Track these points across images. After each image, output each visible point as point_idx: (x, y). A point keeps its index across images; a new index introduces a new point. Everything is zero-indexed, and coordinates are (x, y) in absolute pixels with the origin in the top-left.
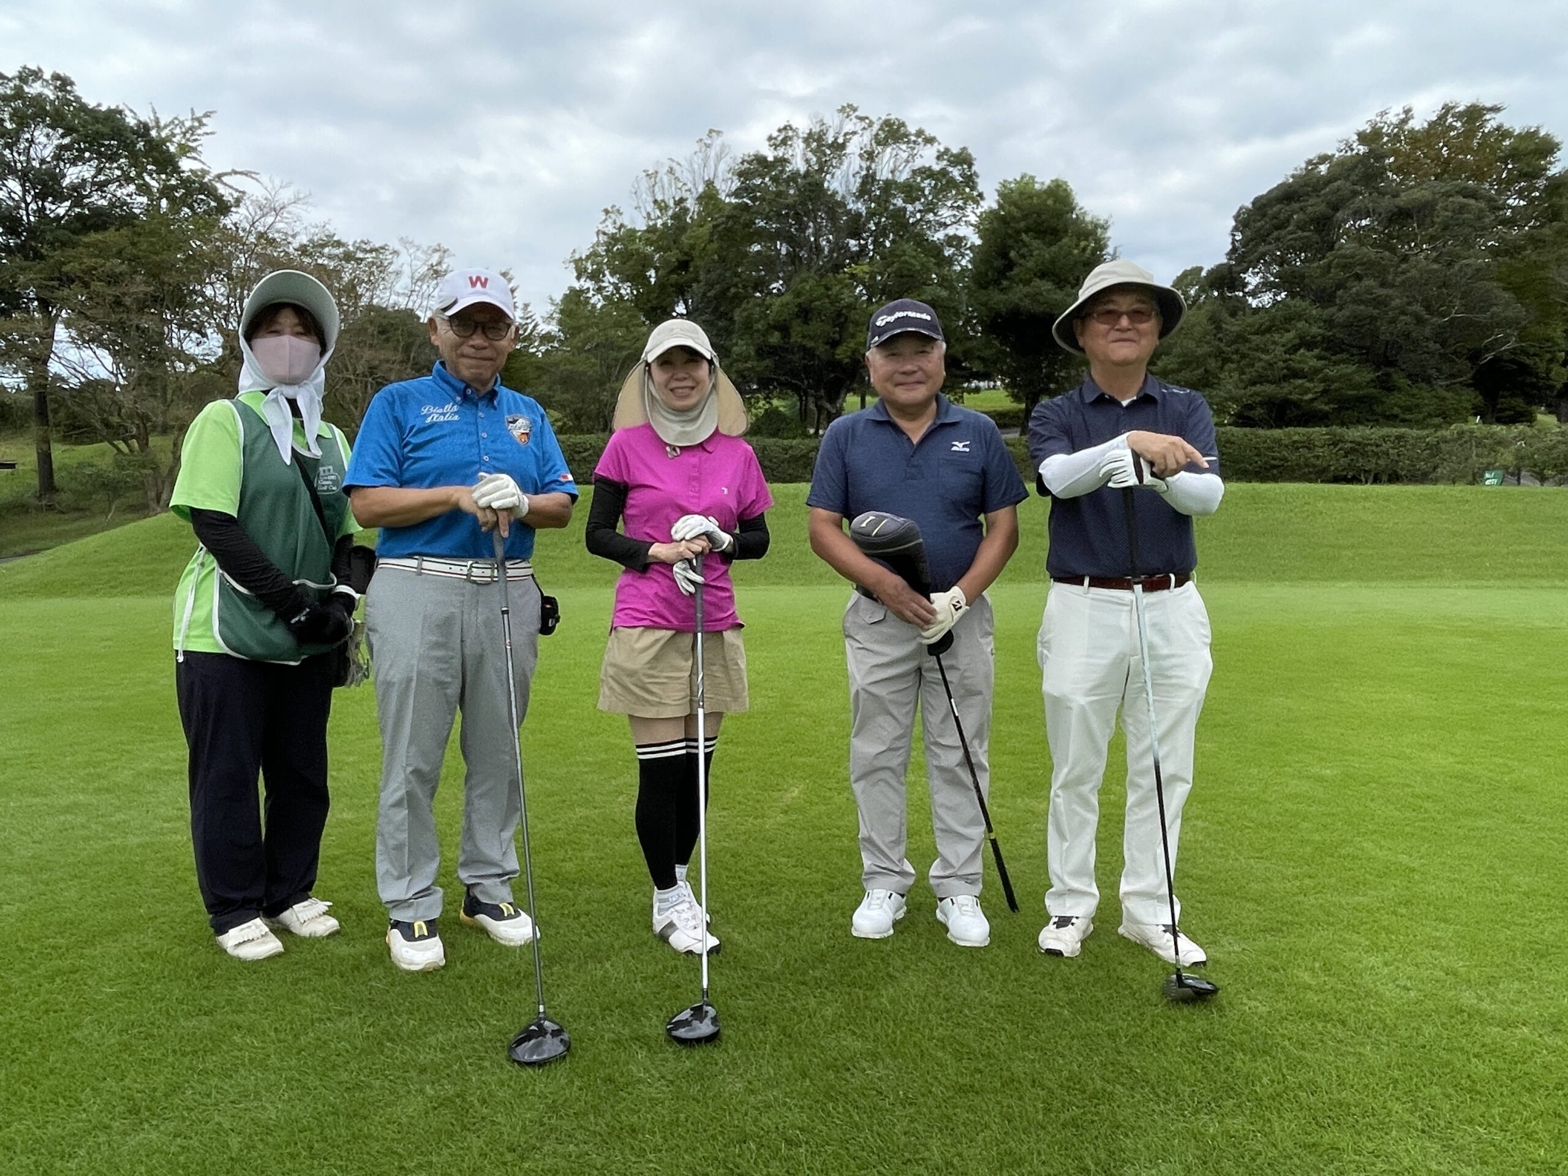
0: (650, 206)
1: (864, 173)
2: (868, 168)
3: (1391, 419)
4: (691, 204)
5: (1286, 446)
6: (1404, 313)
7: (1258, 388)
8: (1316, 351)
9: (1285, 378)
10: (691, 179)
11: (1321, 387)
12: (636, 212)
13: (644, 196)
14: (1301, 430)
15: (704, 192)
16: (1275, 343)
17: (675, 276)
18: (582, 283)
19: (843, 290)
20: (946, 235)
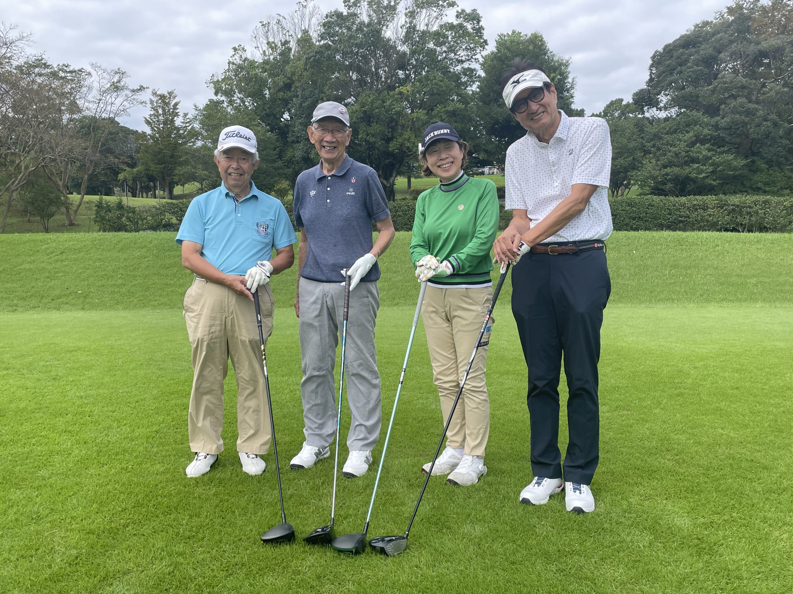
0: (265, 47)
1: (408, 25)
2: (411, 23)
3: (757, 190)
4: (293, 45)
5: (689, 208)
6: (766, 120)
7: (668, 170)
8: (707, 145)
9: (687, 163)
10: (292, 28)
11: (711, 169)
12: (256, 51)
13: (261, 39)
14: (699, 197)
15: (302, 37)
16: (680, 140)
17: (282, 93)
18: (219, 97)
19: (394, 103)
20: (462, 68)
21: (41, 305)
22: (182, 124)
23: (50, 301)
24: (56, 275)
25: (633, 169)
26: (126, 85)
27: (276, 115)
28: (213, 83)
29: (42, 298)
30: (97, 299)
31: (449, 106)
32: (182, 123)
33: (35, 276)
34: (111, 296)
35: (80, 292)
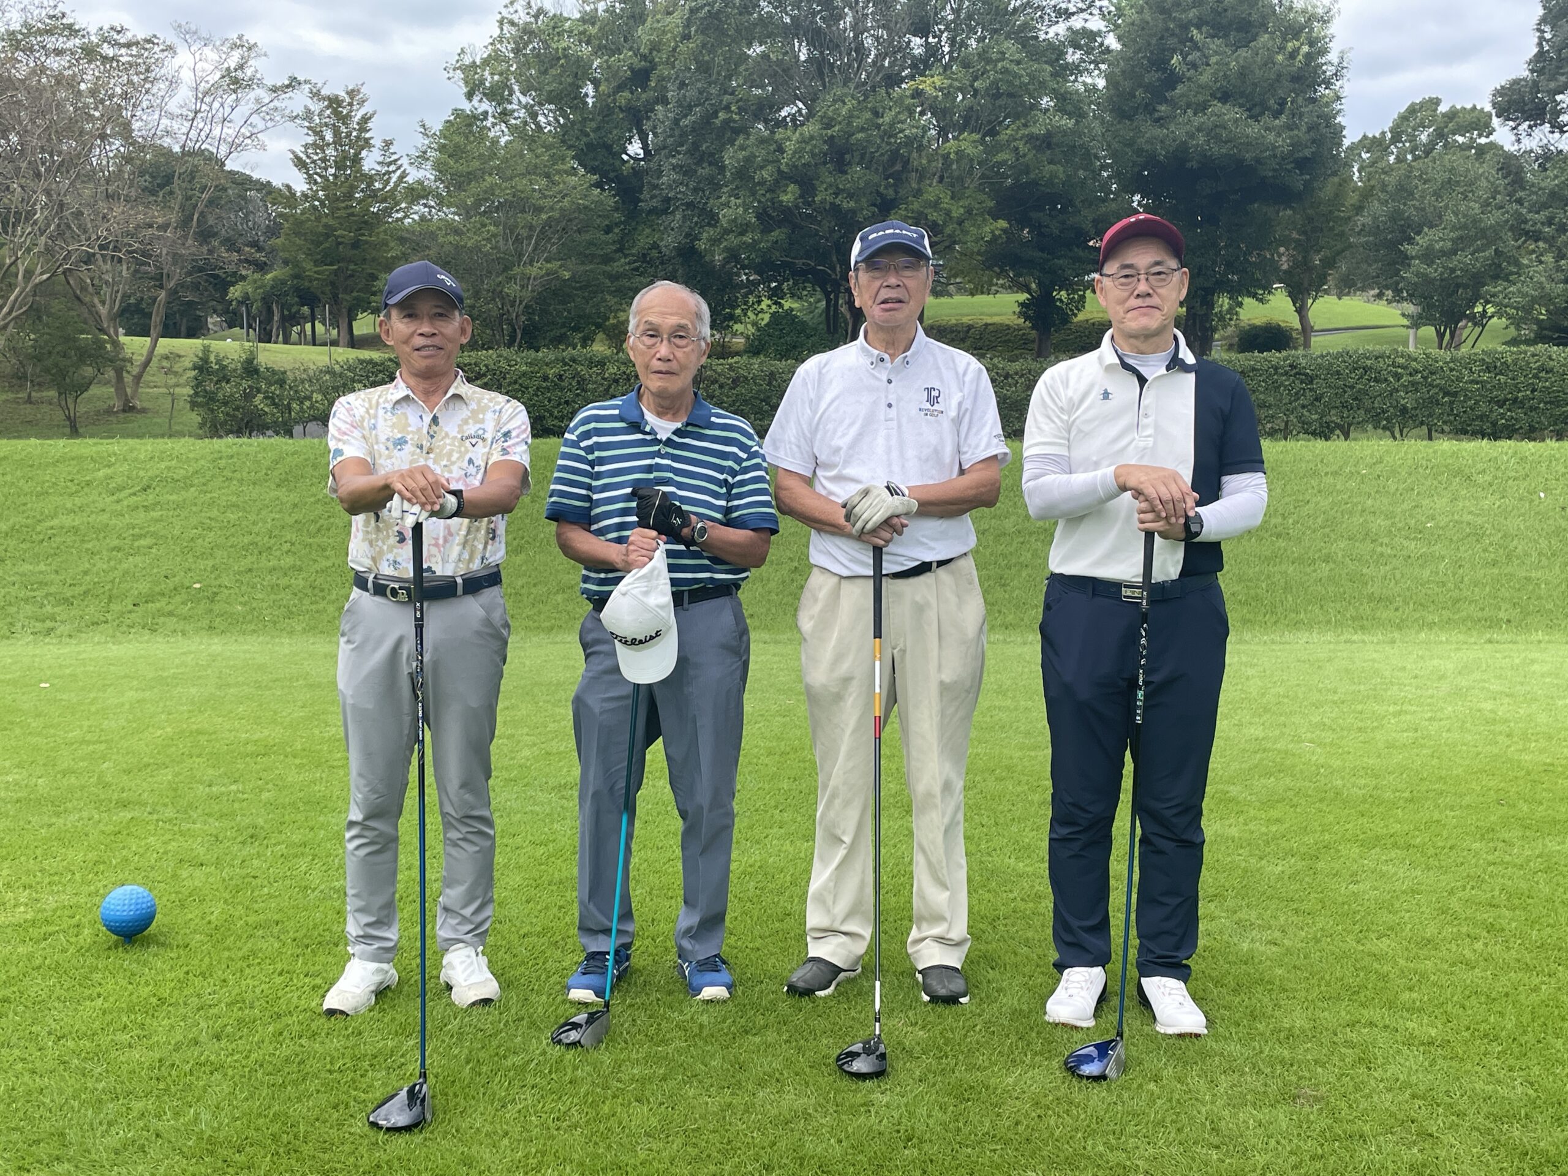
17: (626, 94)
18: (475, 102)
19: (902, 117)
20: (1070, 29)
21: (109, 617)
22: (379, 168)
23: (131, 607)
24: (136, 544)
25: (1496, 277)
26: (258, 76)
27: (611, 146)
28: (464, 69)
29: (110, 601)
30: (241, 603)
31: (1035, 123)
32: (379, 163)
33: (90, 546)
34: (273, 597)
35: (197, 586)
